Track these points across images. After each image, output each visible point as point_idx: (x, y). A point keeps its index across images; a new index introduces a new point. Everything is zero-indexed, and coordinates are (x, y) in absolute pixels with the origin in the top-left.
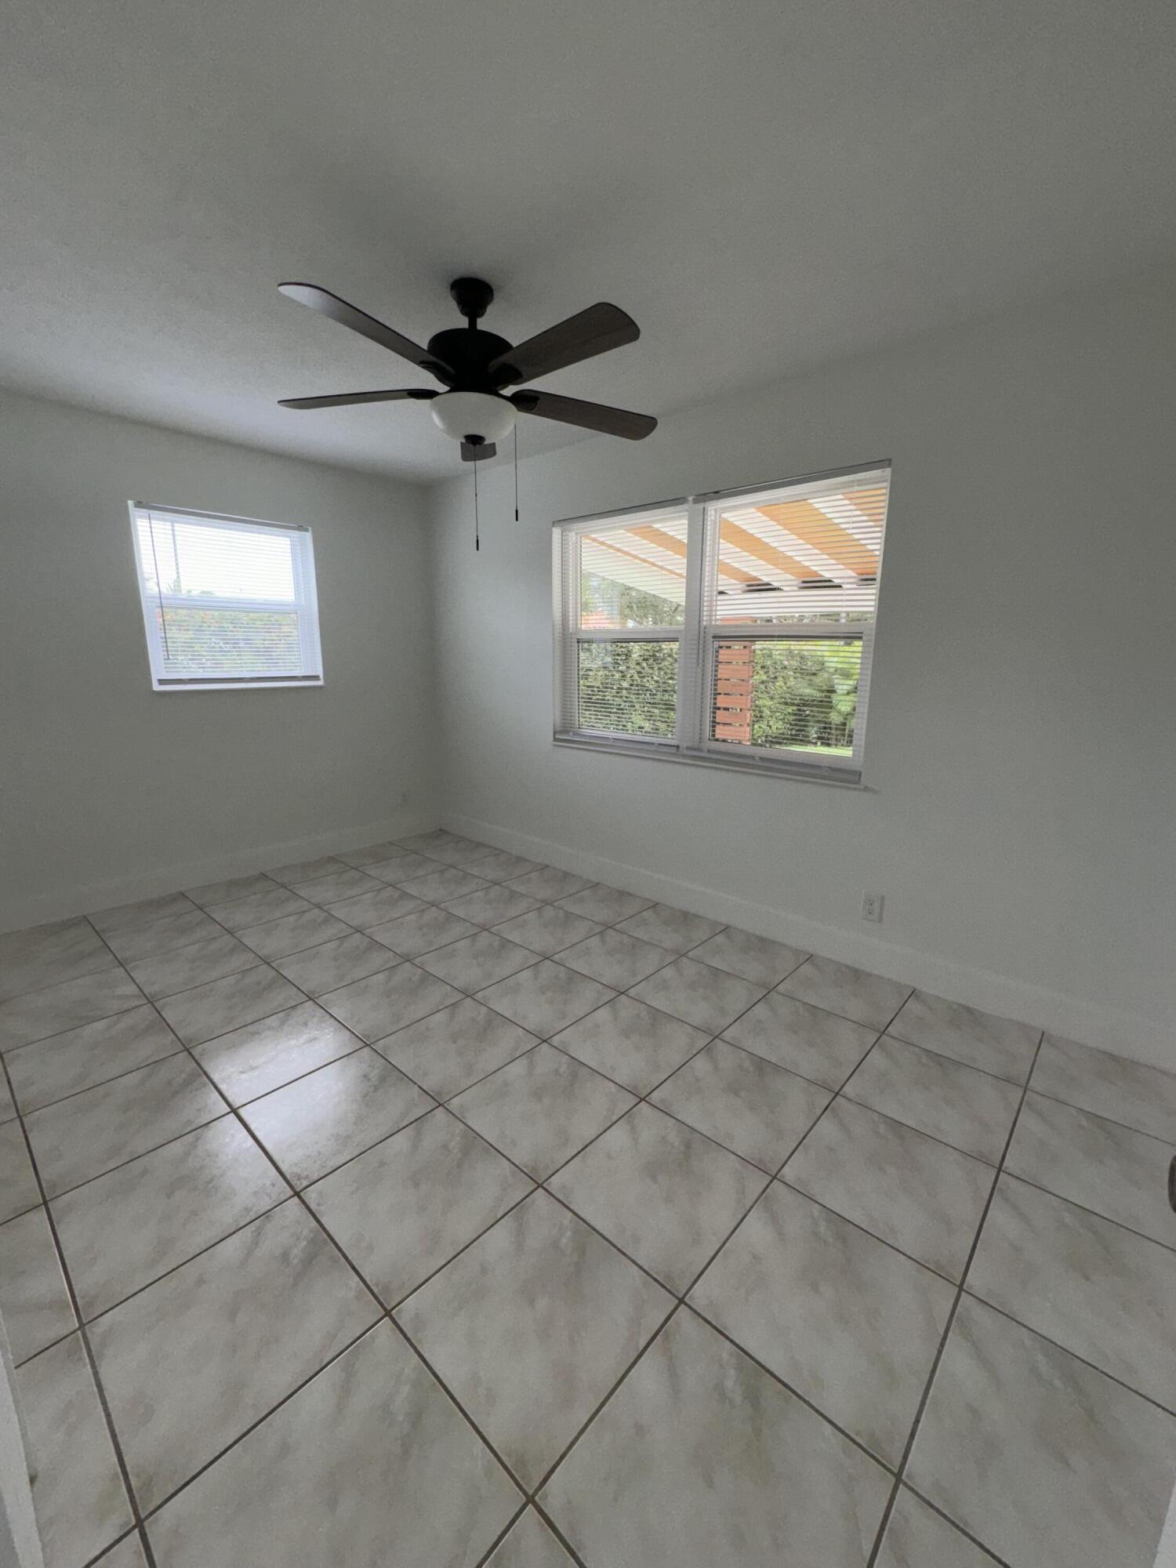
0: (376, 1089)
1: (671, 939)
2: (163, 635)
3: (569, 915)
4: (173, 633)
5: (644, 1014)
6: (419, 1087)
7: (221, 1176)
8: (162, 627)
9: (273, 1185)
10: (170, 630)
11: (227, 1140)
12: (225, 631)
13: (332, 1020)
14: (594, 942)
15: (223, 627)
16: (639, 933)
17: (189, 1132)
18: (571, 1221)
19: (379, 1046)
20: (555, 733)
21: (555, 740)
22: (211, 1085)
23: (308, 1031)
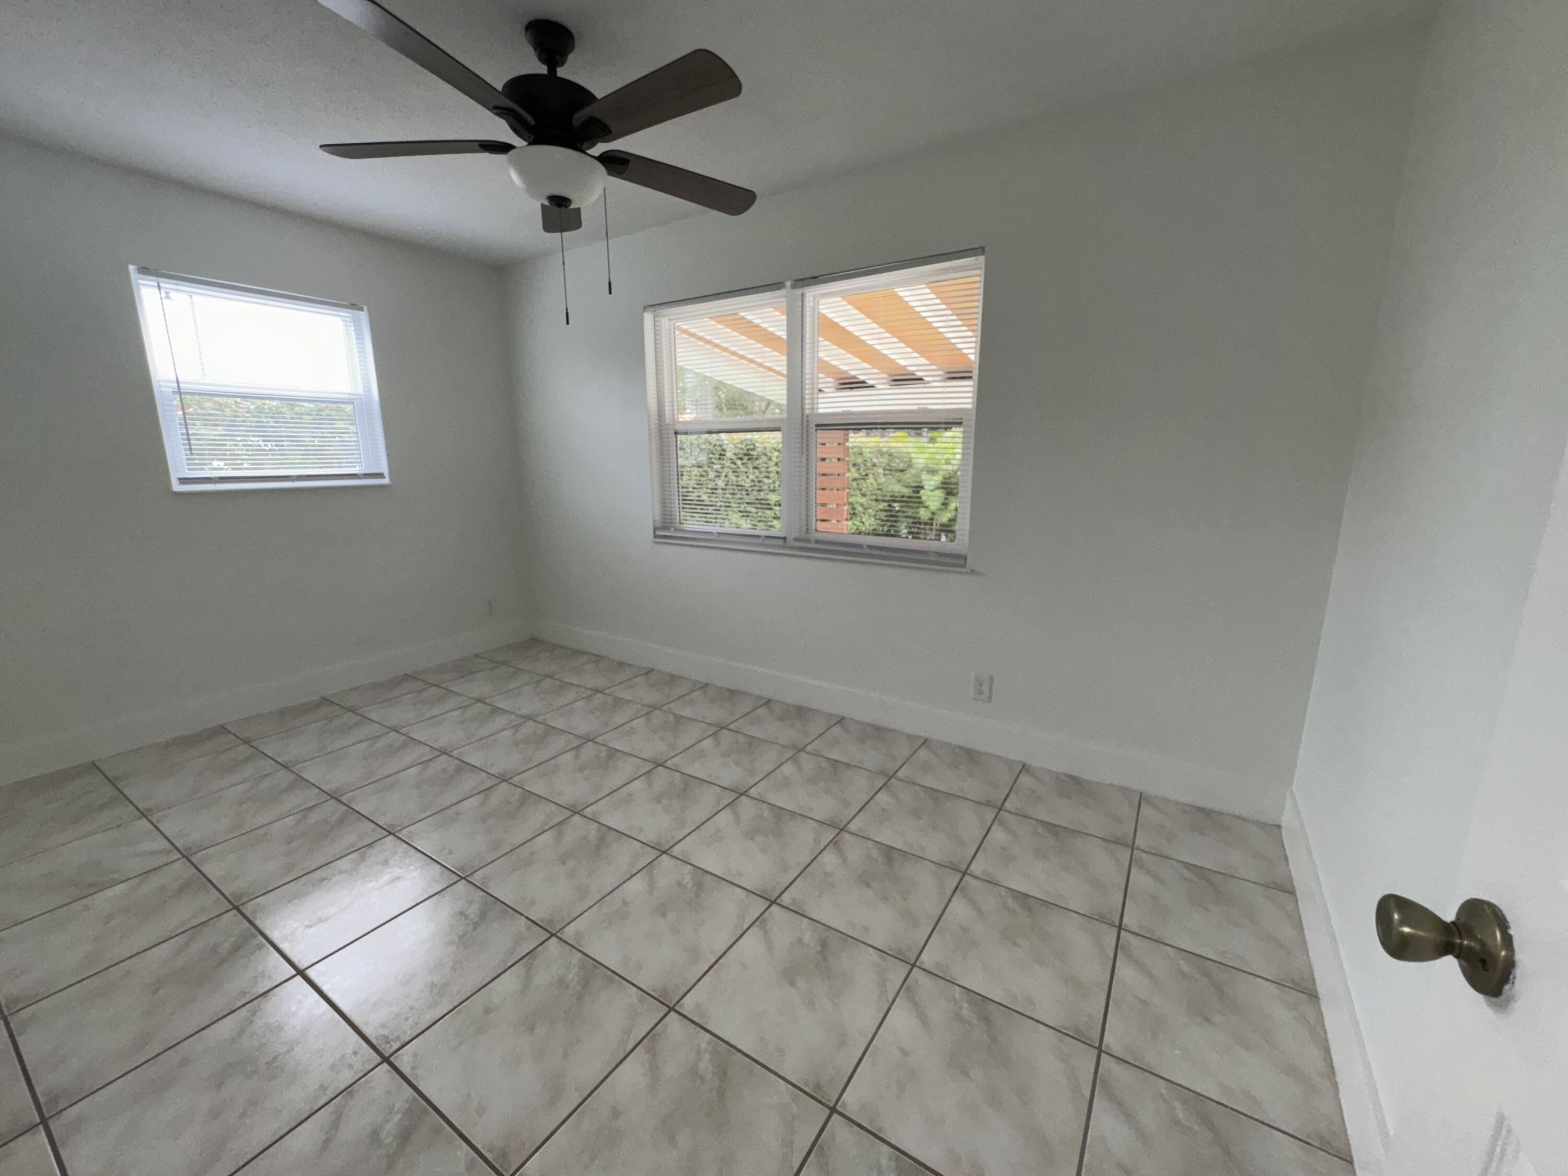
0: (476, 925)
1: (786, 734)
2: (184, 431)
3: (679, 719)
4: (197, 429)
5: (766, 814)
6: (527, 918)
7: (288, 1052)
8: (183, 421)
9: (355, 1053)
10: (194, 424)
11: (294, 1009)
12: (265, 427)
13: (419, 855)
14: (708, 744)
15: (262, 422)
16: (755, 732)
17: (244, 1005)
18: (708, 1043)
19: (476, 878)
20: (655, 529)
21: (656, 536)
22: (269, 946)
23: (391, 870)
